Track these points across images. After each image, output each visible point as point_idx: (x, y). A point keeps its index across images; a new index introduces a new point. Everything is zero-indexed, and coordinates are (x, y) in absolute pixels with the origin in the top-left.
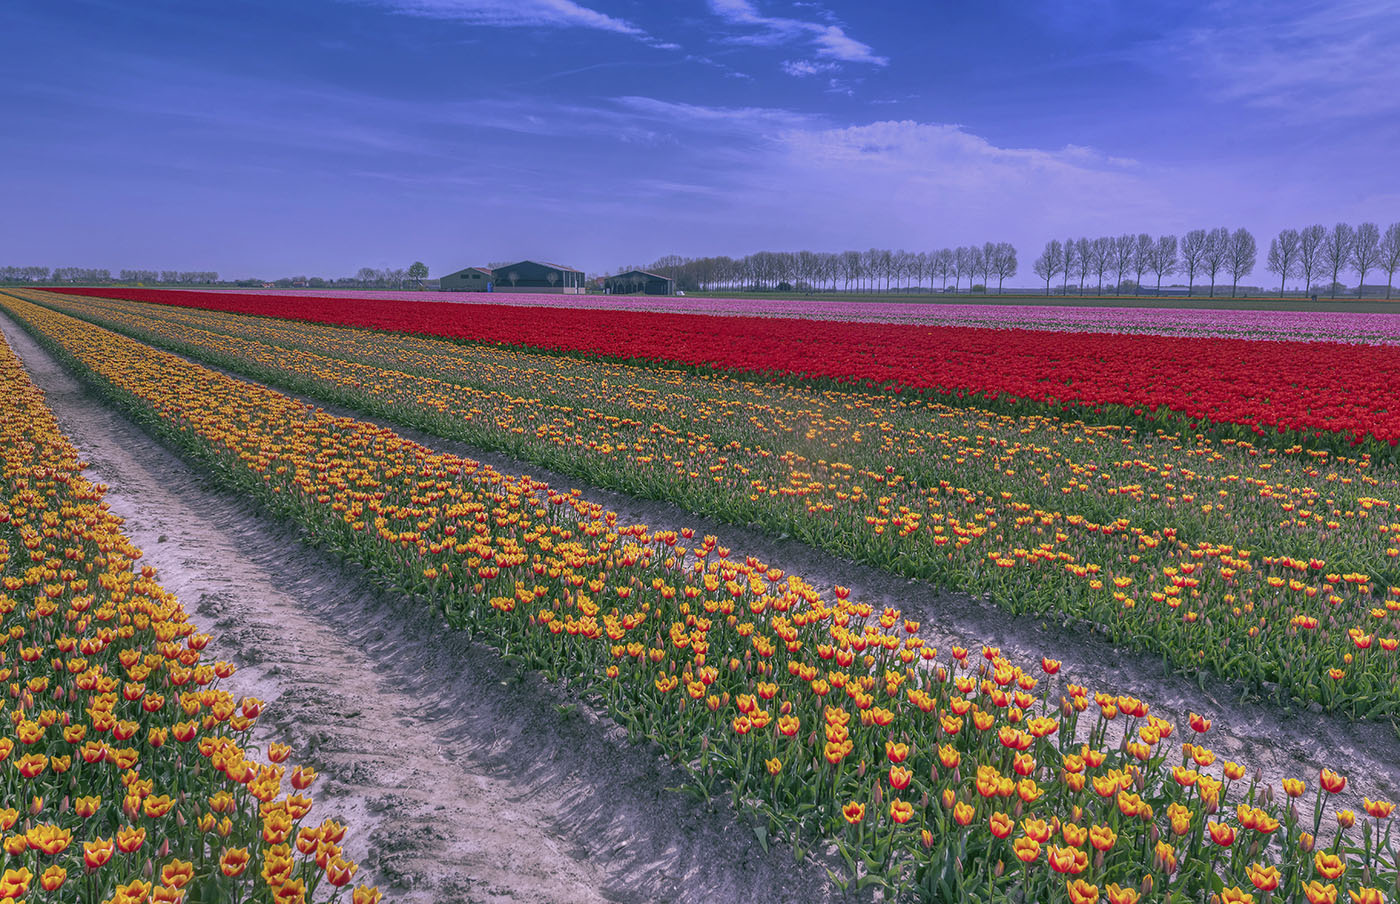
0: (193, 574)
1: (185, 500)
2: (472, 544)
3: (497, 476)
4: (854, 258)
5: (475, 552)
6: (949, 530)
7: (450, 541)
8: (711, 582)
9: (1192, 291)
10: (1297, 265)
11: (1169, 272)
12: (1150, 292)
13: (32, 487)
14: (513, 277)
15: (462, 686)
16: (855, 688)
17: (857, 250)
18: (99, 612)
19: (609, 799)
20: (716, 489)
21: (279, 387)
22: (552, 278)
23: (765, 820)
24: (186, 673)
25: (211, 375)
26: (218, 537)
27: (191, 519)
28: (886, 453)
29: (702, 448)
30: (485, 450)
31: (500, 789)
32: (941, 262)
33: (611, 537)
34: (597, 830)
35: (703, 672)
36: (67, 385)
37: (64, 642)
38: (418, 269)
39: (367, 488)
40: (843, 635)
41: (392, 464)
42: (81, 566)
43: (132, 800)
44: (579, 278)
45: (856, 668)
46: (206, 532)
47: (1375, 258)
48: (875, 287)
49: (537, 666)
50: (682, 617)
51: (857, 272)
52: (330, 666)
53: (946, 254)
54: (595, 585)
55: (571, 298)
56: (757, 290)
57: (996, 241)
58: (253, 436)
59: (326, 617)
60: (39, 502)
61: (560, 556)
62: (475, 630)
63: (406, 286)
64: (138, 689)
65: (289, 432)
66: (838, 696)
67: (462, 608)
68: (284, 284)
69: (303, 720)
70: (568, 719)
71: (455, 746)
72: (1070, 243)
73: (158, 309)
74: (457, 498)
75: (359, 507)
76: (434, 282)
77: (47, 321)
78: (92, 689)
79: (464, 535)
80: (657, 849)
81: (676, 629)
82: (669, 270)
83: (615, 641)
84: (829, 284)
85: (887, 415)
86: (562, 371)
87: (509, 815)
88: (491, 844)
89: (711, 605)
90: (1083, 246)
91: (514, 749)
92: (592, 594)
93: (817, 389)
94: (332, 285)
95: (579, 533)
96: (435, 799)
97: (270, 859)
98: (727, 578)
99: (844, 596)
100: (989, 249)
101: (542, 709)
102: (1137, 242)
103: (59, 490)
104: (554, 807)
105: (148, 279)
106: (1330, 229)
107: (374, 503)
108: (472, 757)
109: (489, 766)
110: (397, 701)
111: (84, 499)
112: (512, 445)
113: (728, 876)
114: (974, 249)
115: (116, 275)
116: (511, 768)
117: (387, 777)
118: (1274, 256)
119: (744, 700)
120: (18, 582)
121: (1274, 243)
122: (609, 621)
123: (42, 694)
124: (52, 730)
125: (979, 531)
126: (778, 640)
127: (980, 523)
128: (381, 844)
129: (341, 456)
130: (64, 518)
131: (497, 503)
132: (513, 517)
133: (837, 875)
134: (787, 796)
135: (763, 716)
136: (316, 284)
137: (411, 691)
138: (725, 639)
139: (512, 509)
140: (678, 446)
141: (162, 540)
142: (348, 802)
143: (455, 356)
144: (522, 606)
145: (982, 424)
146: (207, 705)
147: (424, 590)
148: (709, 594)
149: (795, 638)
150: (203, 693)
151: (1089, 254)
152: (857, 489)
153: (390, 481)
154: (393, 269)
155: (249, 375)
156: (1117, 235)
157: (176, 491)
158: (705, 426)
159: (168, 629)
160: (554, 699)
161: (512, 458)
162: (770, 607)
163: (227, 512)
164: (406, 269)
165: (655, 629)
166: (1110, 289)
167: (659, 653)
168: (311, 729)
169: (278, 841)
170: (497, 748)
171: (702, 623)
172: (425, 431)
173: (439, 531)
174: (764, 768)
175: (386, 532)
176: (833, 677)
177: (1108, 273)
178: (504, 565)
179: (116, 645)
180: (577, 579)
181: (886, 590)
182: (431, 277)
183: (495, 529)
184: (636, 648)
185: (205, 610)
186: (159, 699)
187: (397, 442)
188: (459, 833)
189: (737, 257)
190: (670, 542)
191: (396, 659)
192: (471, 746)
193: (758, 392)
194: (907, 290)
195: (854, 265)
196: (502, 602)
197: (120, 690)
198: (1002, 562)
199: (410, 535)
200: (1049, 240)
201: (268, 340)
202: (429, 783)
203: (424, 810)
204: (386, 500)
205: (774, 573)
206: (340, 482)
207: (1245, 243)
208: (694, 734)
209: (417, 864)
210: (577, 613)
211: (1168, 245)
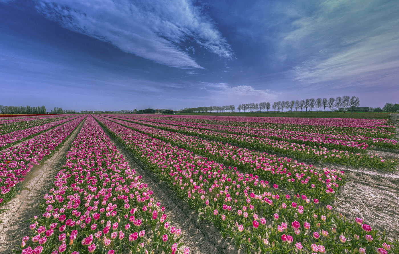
10: (277, 108)
11: (257, 109)
17: (212, 106)
47: (289, 106)
51: (212, 110)
57: (231, 105)
90: (244, 105)
114: (228, 106)
121: (273, 104)
156: (249, 103)
177: (248, 110)
189: (196, 108)
200: (239, 104)
207: (269, 104)
211: (257, 105)
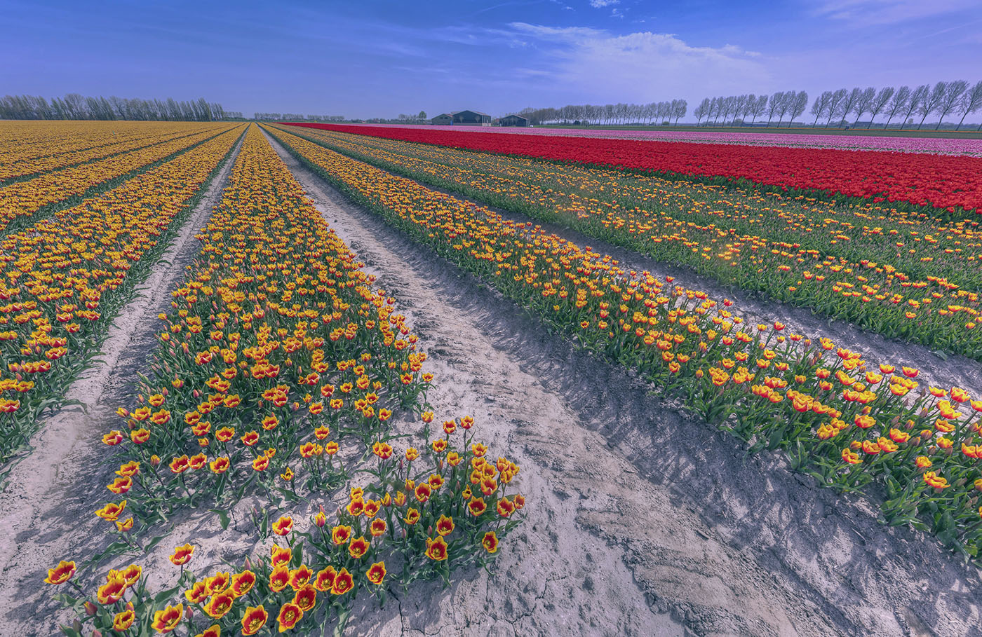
0: (348, 234)
1: (342, 208)
2: (446, 225)
3: (456, 201)
4: (610, 108)
5: (447, 228)
6: (636, 227)
7: (439, 224)
8: (537, 242)
9: (769, 124)
10: (826, 111)
11: (760, 115)
12: (748, 125)
13: (288, 200)
14: (461, 118)
15: (444, 277)
16: (590, 284)
17: (612, 104)
18: (317, 244)
19: (496, 318)
20: (542, 208)
21: (372, 164)
22: (477, 119)
23: (551, 327)
24: (349, 265)
25: (346, 159)
26: (355, 221)
27: (345, 215)
28: (613, 195)
29: (537, 191)
30: (451, 191)
31: (457, 312)
32: (651, 110)
33: (498, 224)
34: (491, 327)
35: (532, 275)
36: (294, 163)
37: (307, 253)
38: (423, 115)
39: (407, 204)
40: (587, 265)
41: (416, 195)
42: (309, 229)
43: (336, 304)
44: (488, 119)
45: (591, 277)
46: (351, 219)
47: (869, 108)
48: (618, 123)
49: (471, 271)
50: (525, 255)
51: (611, 115)
52: (398, 268)
53: (653, 106)
54: (492, 242)
55: (485, 127)
56: (565, 124)
57: (679, 99)
58: (364, 183)
59: (395, 251)
60: (292, 205)
61: (479, 231)
62: (448, 257)
63: (418, 123)
64: (334, 270)
65: (378, 182)
66: (583, 285)
67: (443, 249)
68: (370, 121)
69: (390, 285)
70: (482, 289)
71: (441, 297)
72: (715, 99)
73: (324, 132)
74: (441, 208)
75: (405, 211)
76: (429, 121)
77: (284, 137)
78: (318, 269)
79: (443, 222)
80: (512, 334)
81: (523, 259)
82: (527, 115)
83: (500, 262)
84: (597, 121)
85: (616, 180)
86: (481, 159)
87: (461, 320)
88: (454, 328)
89: (536, 251)
90: (720, 101)
91: (462, 299)
92: (491, 245)
93: (587, 168)
94: (389, 122)
95: (487, 223)
96: (435, 314)
97: (382, 325)
98: (543, 242)
99: (590, 250)
100: (674, 102)
101: (472, 286)
102: (748, 98)
103: (298, 201)
104: (476, 319)
105: (318, 119)
106: (850, 91)
107: (410, 209)
108: (448, 301)
109: (453, 304)
110: (421, 281)
111: (306, 204)
112: (461, 189)
113: (537, 344)
114: (667, 103)
115: (306, 117)
116: (461, 305)
117: (418, 305)
118: (816, 106)
119: (547, 285)
120: (289, 233)
121: (818, 99)
122: (497, 255)
123: (303, 270)
124: (308, 282)
125: (649, 227)
126: (562, 265)
127: (649, 225)
128: (417, 325)
129: (397, 191)
130: (301, 211)
131: (456, 211)
132: (462, 216)
133: (576, 346)
134: (561, 318)
135: (554, 291)
136: (383, 121)
137: (425, 278)
138: (541, 263)
139: (462, 213)
140: (527, 191)
141: (336, 221)
142: (406, 312)
143: (438, 152)
144: (465, 249)
145: (658, 184)
146: (357, 276)
147: (429, 242)
148: (536, 247)
149: (569, 265)
150: (355, 272)
151: (722, 105)
152: (599, 210)
153: (415, 201)
154: (413, 115)
155: (360, 159)
156: (738, 95)
157: (339, 204)
158: (538, 183)
159: (341, 250)
160: (477, 282)
161: (462, 194)
162: (560, 252)
163: (357, 213)
164: (418, 115)
165: (514, 259)
166: (729, 124)
167: (516, 267)
168: (392, 288)
169: (384, 319)
170: (457, 298)
171: (533, 257)
172: (428, 183)
173: (434, 220)
174: (553, 309)
175: (414, 220)
176: (582, 279)
177: (730, 116)
178: (458, 233)
179: (325, 255)
180: (486, 239)
181: (607, 250)
182: (427, 119)
183: (455, 220)
184: (507, 265)
185: (353, 246)
186: (341, 273)
187: (417, 187)
188: (444, 324)
190: (522, 227)
191: (420, 267)
192: (447, 297)
193: (562, 169)
194: (632, 124)
195: (610, 112)
196: (458, 247)
197: (328, 269)
198: (656, 240)
199: (424, 221)
200: (704, 98)
201: (365, 145)
202: (433, 308)
203: (432, 316)
204: (414, 209)
205: (562, 240)
206: (398, 201)
207: (803, 99)
208: (528, 296)
209: (430, 332)
210: (486, 251)
211: (763, 100)
